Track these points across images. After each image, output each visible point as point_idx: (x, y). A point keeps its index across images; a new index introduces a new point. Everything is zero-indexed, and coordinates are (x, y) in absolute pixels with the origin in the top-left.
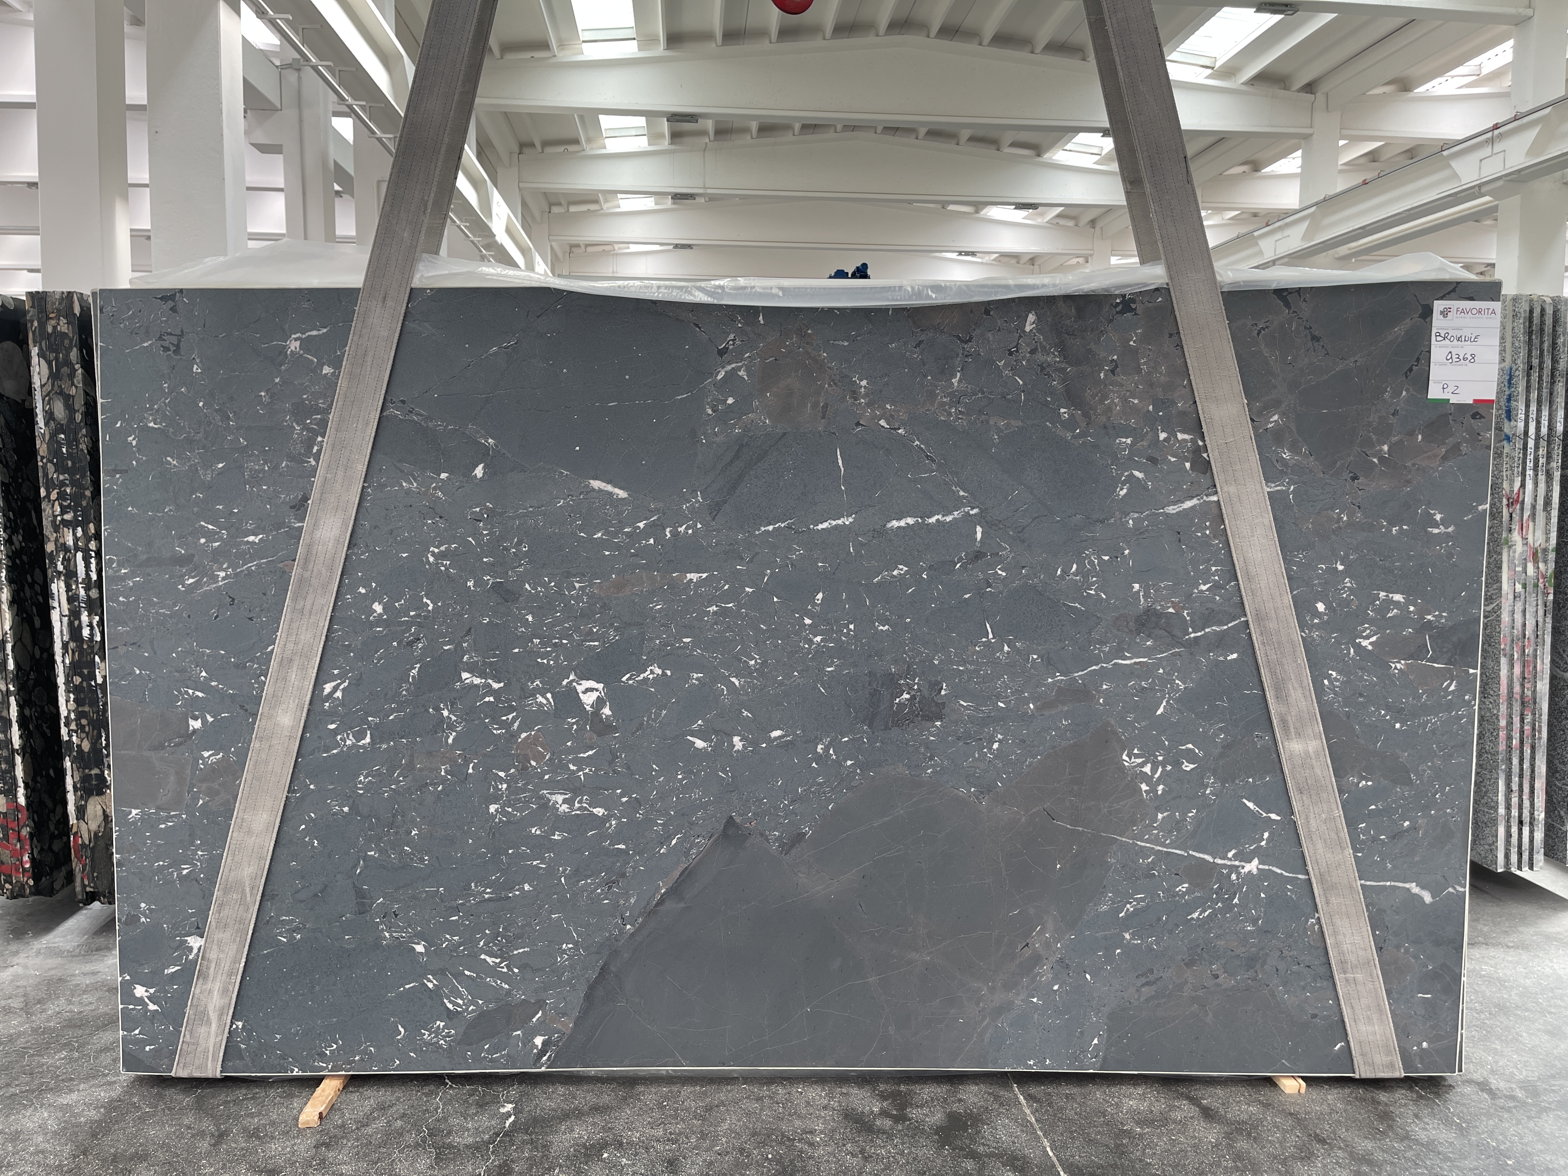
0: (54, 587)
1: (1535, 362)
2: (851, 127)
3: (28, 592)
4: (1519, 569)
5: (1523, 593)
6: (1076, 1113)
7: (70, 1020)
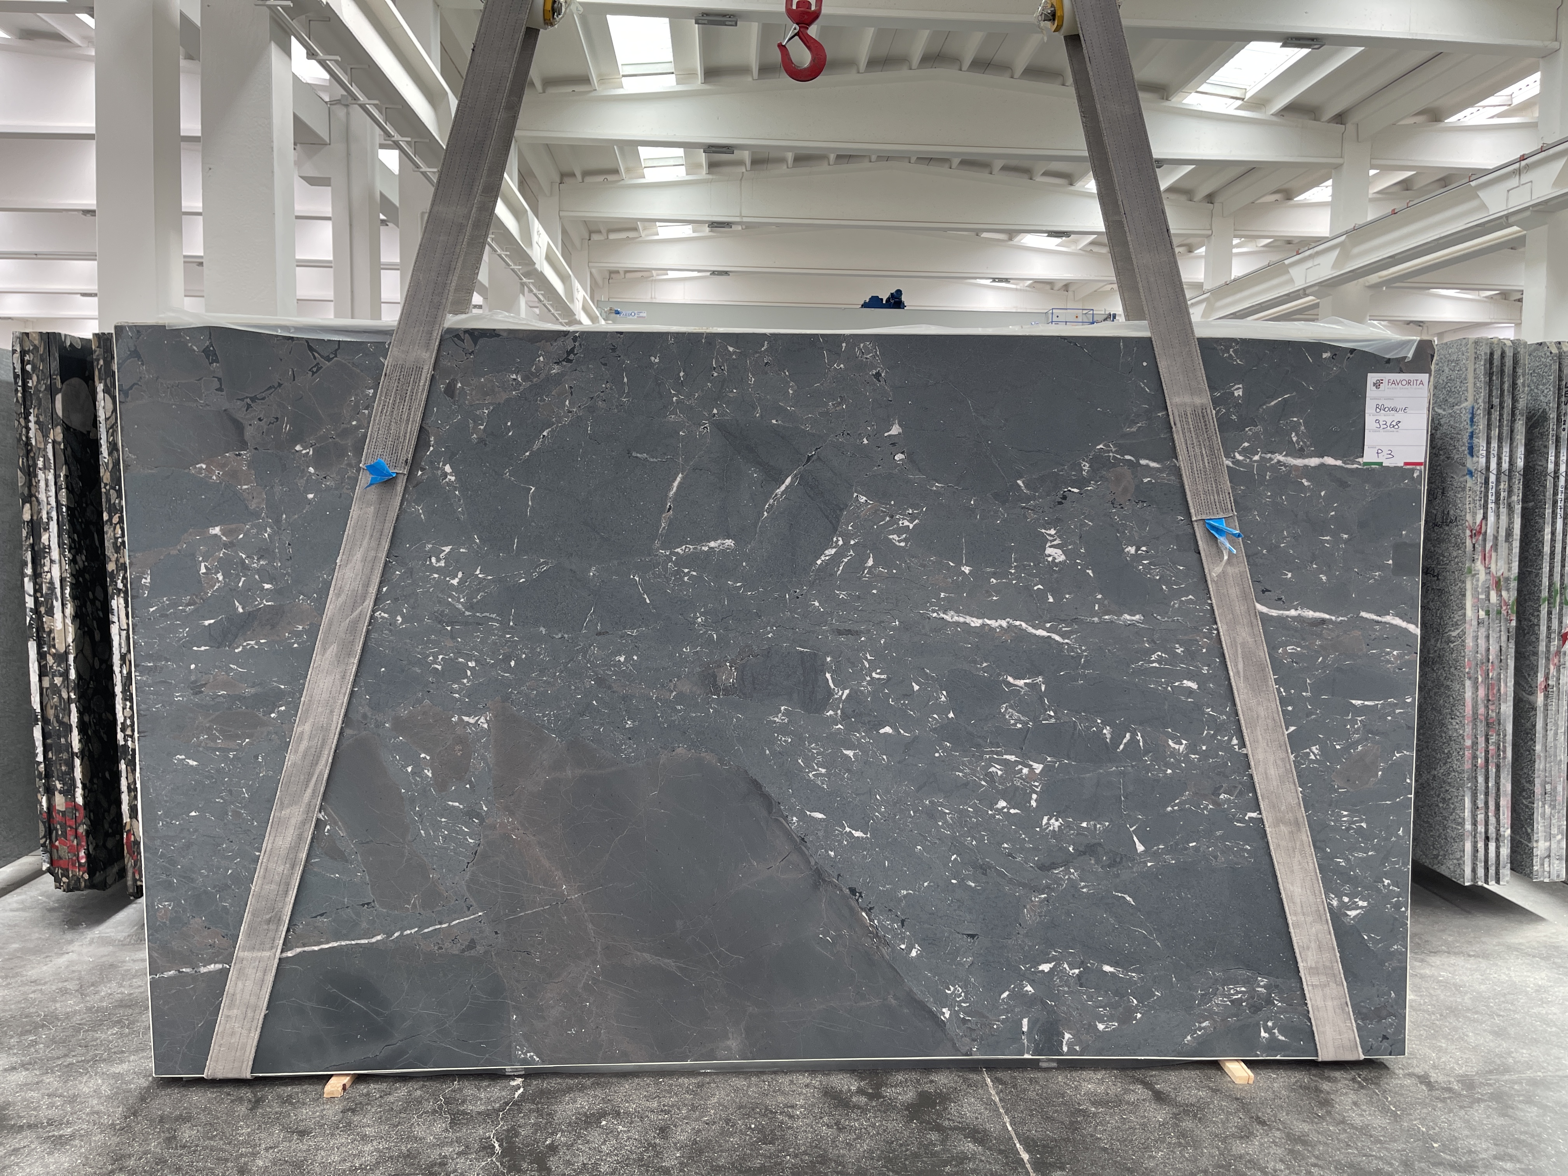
0: (114, 603)
1: (1496, 401)
2: (886, 157)
3: (89, 608)
4: (1482, 597)
5: (1486, 619)
6: (1037, 1094)
7: (121, 1001)
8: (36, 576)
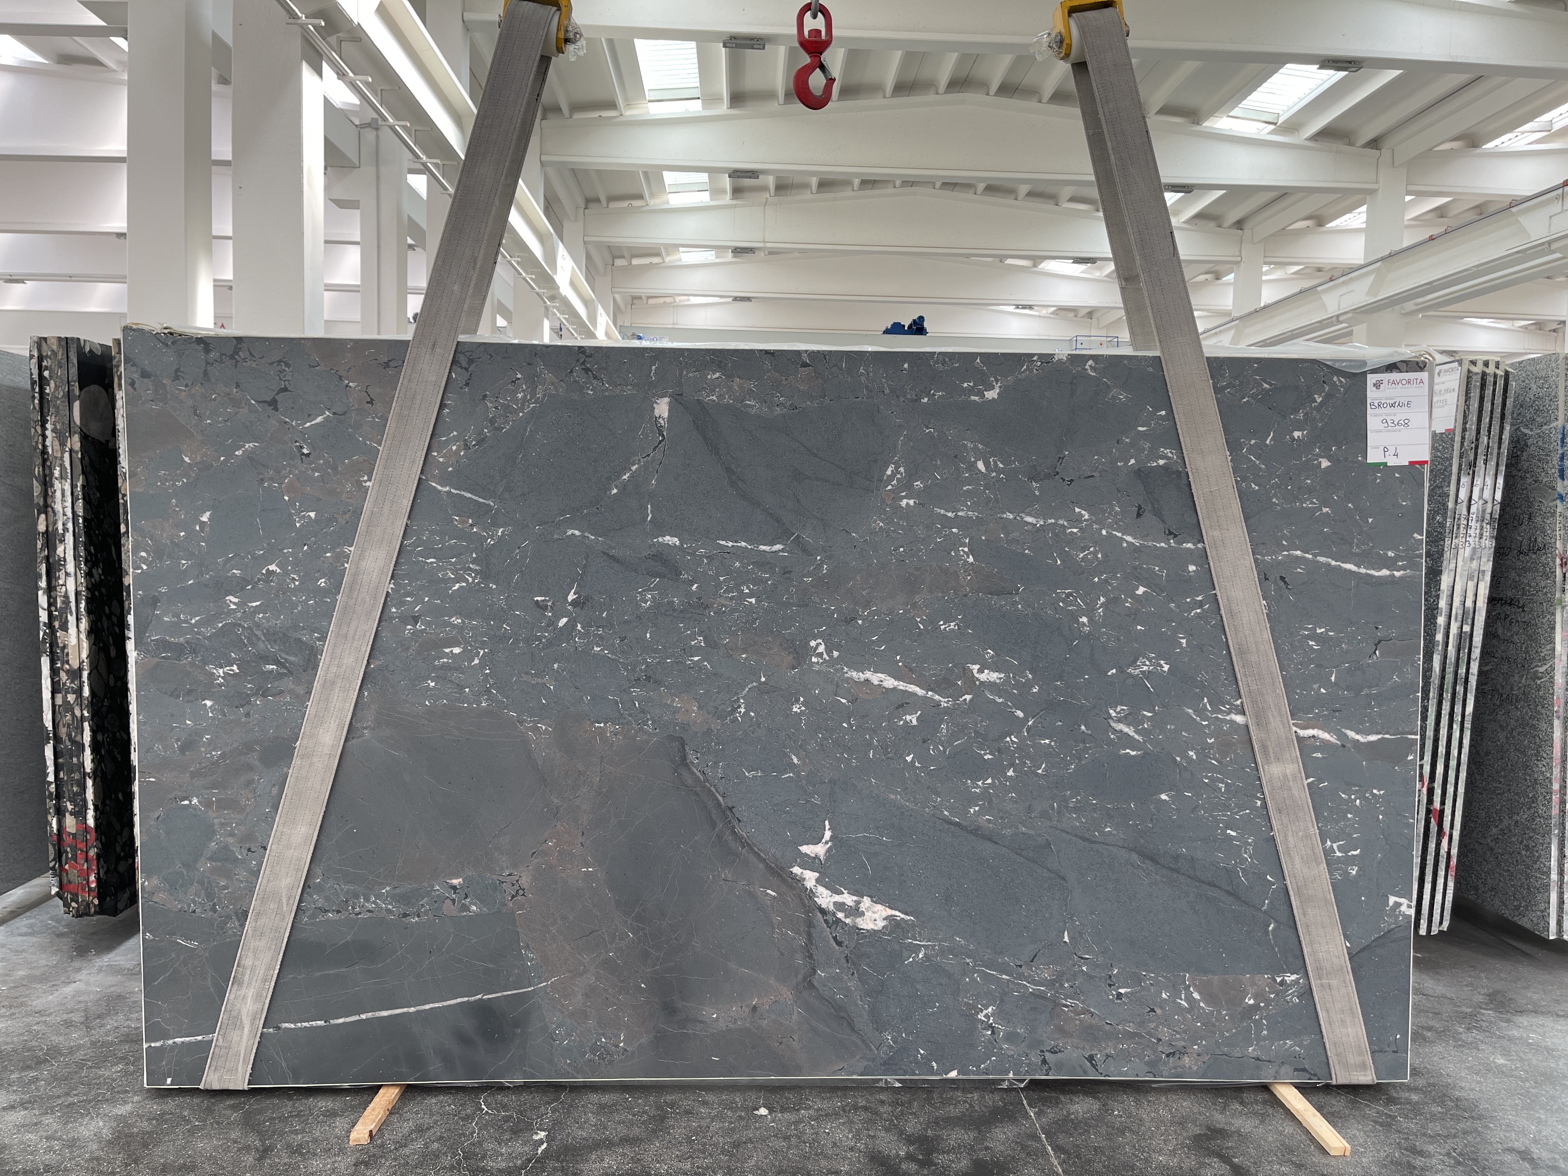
2: (909, 183)
3: (105, 623)
8: (51, 589)
